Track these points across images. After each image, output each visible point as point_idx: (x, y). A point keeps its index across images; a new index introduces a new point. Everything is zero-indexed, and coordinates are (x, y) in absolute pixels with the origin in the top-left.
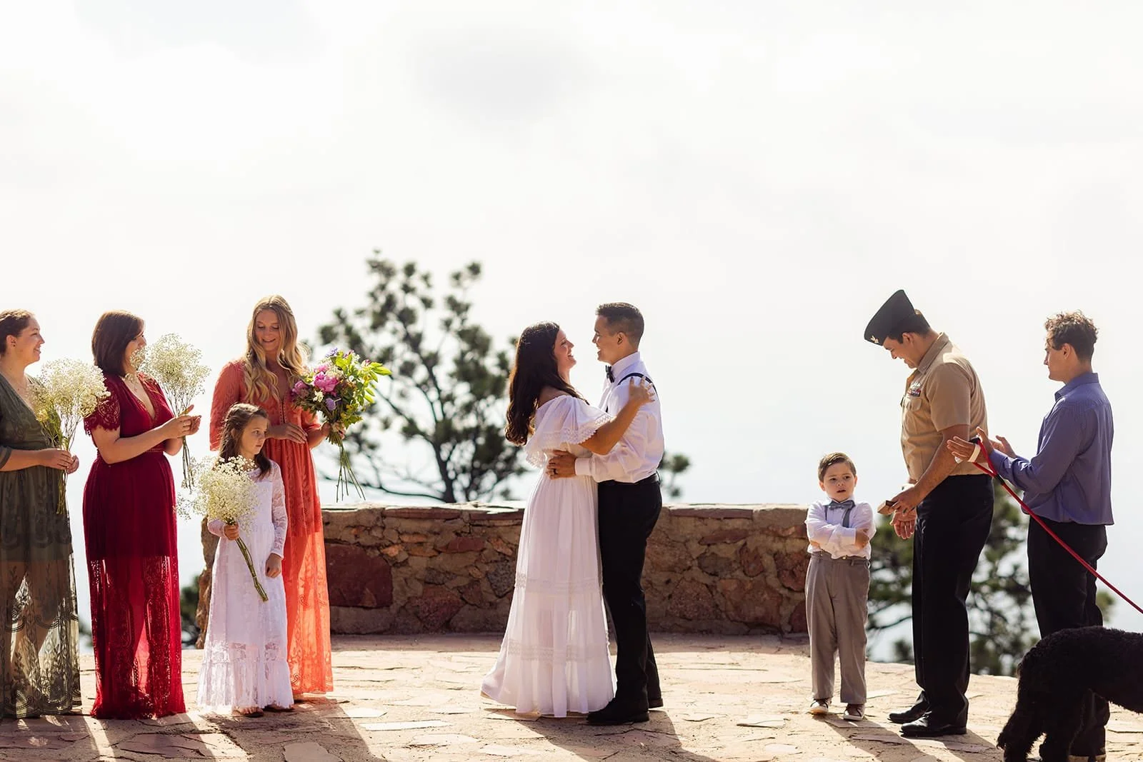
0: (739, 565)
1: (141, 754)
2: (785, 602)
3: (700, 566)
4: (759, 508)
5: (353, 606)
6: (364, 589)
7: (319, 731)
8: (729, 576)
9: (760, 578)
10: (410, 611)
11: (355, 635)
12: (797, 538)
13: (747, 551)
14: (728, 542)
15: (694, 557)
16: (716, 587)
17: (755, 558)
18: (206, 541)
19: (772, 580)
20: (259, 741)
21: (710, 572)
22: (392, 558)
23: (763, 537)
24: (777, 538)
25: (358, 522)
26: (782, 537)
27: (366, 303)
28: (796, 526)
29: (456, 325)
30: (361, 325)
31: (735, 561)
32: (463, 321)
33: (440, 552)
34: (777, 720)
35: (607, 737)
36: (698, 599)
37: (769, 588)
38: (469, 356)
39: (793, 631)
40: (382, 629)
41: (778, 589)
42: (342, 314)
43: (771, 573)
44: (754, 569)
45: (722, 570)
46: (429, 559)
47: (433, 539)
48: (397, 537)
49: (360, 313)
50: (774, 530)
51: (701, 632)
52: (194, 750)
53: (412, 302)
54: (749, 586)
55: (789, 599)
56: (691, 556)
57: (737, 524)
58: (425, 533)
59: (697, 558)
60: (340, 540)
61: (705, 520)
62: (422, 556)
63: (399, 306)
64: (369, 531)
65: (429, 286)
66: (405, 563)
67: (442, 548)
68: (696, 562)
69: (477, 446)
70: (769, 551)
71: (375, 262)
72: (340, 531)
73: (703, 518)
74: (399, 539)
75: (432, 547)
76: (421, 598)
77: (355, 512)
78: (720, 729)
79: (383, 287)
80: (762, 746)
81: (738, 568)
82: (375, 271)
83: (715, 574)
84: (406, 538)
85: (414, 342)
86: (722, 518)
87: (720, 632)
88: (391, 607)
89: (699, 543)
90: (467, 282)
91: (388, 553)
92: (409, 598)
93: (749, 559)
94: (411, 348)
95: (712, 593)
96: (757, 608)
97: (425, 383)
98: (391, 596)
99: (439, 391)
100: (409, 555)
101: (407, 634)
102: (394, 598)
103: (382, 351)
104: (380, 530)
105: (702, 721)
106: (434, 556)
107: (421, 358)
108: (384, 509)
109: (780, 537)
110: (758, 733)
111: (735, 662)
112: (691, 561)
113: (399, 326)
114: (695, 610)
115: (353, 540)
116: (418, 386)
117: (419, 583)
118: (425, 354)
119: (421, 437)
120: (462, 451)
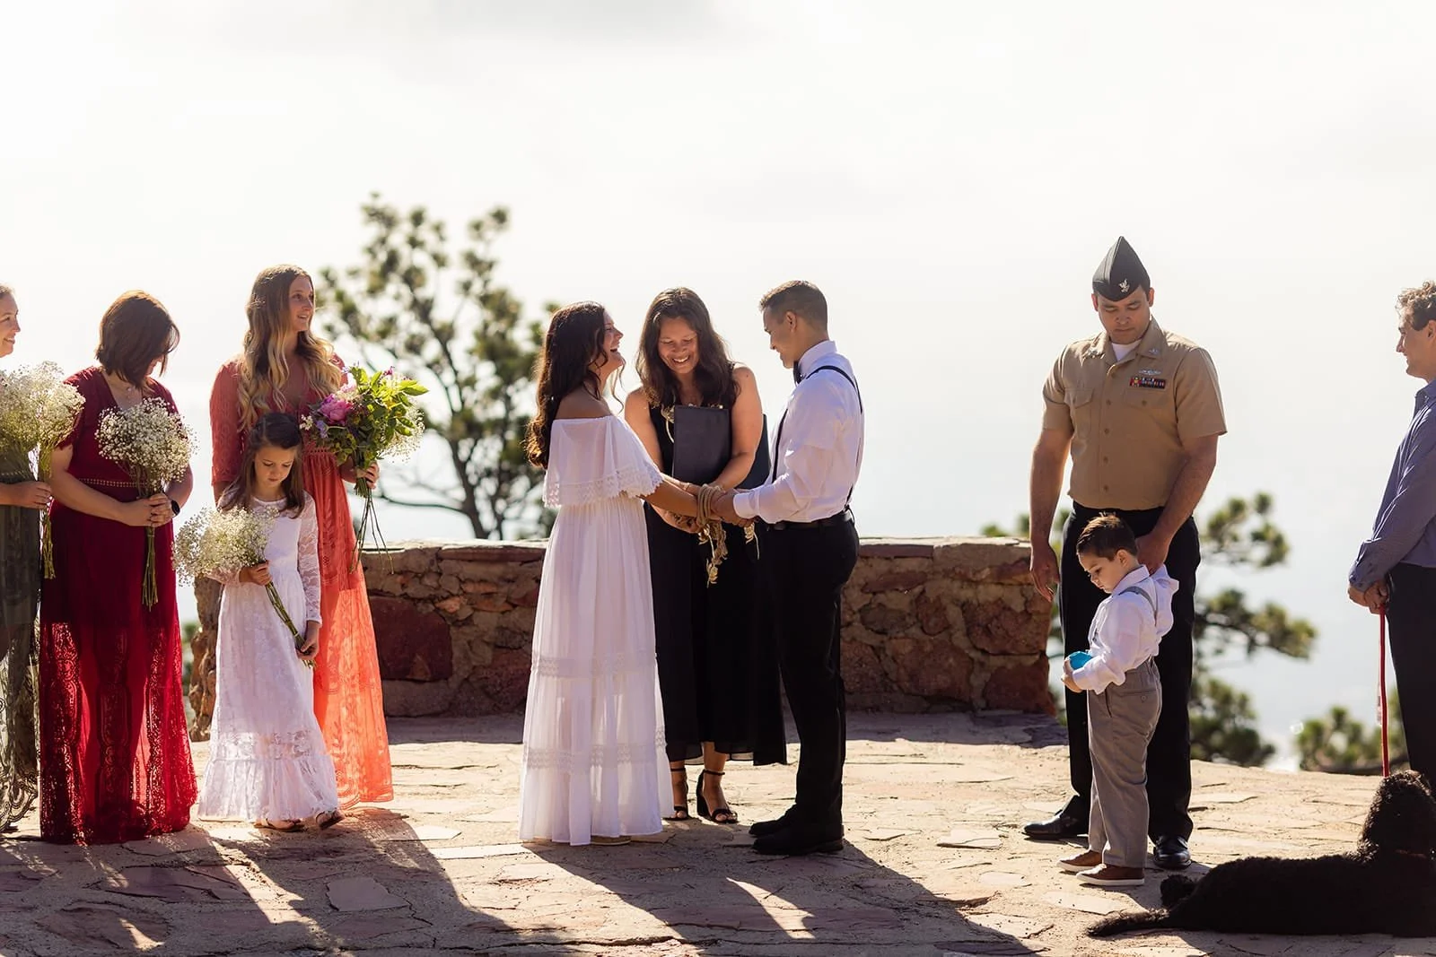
0: (915, 620)
1: (133, 898)
2: (977, 667)
3: (863, 621)
4: (942, 543)
5: (400, 679)
6: (414, 656)
7: (372, 860)
8: (901, 634)
9: (943, 636)
10: (476, 685)
11: (403, 719)
12: (992, 583)
13: (926, 602)
14: (901, 589)
15: (855, 609)
16: (884, 649)
17: (937, 609)
18: (201, 594)
19: (960, 640)
20: (292, 876)
21: (875, 629)
22: (452, 613)
23: (947, 582)
24: (966, 583)
25: (405, 567)
26: (973, 581)
27: (362, 261)
28: (990, 567)
29: (477, 287)
30: (354, 289)
31: (909, 614)
32: (486, 283)
33: (514, 606)
34: (990, 836)
35: (764, 866)
36: (861, 666)
37: (956, 650)
38: (494, 328)
39: (988, 707)
40: (438, 709)
41: (967, 652)
42: (330, 275)
43: (958, 630)
44: (936, 625)
45: (892, 626)
46: (501, 615)
47: (505, 589)
48: (458, 587)
49: (354, 273)
50: (963, 571)
51: (865, 709)
52: (205, 890)
53: (420, 259)
54: (928, 648)
55: (982, 664)
56: (851, 609)
57: (911, 564)
58: (495, 580)
59: (860, 611)
60: (382, 591)
61: (871, 560)
62: (491, 612)
63: (404, 264)
64: (421, 578)
65: (442, 239)
66: (468, 621)
67: (517, 600)
68: (858, 616)
69: (505, 443)
70: (955, 601)
71: (373, 209)
72: (381, 579)
73: (867, 558)
74: (461, 588)
75: (505, 599)
76: (489, 666)
77: (402, 553)
78: (915, 852)
79: (383, 241)
80: (975, 875)
81: (914, 623)
82: (373, 220)
83: (883, 632)
84: (469, 588)
85: (423, 310)
86: (892, 557)
87: (892, 710)
88: (450, 680)
89: (862, 590)
90: (489, 234)
91: (446, 607)
92: (474, 667)
93: (929, 612)
94: (419, 318)
95: (879, 657)
96: (939, 676)
97: (437, 362)
98: (451, 665)
99: (456, 373)
100: (475, 610)
101: (473, 716)
102: (455, 668)
103: (381, 320)
104: (436, 577)
105: (889, 839)
106: (507, 611)
107: (433, 330)
108: (440, 548)
109: (970, 581)
110: (967, 857)
111: (918, 753)
112: (851, 616)
113: (405, 290)
114: (857, 680)
115: (399, 591)
116: (429, 366)
117: (486, 648)
118: (437, 325)
119: (434, 431)
120: (486, 449)
